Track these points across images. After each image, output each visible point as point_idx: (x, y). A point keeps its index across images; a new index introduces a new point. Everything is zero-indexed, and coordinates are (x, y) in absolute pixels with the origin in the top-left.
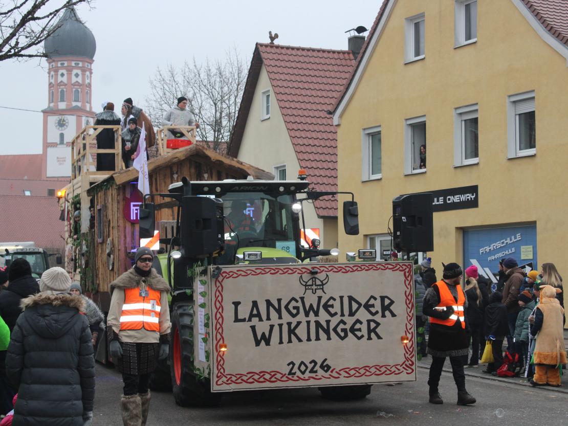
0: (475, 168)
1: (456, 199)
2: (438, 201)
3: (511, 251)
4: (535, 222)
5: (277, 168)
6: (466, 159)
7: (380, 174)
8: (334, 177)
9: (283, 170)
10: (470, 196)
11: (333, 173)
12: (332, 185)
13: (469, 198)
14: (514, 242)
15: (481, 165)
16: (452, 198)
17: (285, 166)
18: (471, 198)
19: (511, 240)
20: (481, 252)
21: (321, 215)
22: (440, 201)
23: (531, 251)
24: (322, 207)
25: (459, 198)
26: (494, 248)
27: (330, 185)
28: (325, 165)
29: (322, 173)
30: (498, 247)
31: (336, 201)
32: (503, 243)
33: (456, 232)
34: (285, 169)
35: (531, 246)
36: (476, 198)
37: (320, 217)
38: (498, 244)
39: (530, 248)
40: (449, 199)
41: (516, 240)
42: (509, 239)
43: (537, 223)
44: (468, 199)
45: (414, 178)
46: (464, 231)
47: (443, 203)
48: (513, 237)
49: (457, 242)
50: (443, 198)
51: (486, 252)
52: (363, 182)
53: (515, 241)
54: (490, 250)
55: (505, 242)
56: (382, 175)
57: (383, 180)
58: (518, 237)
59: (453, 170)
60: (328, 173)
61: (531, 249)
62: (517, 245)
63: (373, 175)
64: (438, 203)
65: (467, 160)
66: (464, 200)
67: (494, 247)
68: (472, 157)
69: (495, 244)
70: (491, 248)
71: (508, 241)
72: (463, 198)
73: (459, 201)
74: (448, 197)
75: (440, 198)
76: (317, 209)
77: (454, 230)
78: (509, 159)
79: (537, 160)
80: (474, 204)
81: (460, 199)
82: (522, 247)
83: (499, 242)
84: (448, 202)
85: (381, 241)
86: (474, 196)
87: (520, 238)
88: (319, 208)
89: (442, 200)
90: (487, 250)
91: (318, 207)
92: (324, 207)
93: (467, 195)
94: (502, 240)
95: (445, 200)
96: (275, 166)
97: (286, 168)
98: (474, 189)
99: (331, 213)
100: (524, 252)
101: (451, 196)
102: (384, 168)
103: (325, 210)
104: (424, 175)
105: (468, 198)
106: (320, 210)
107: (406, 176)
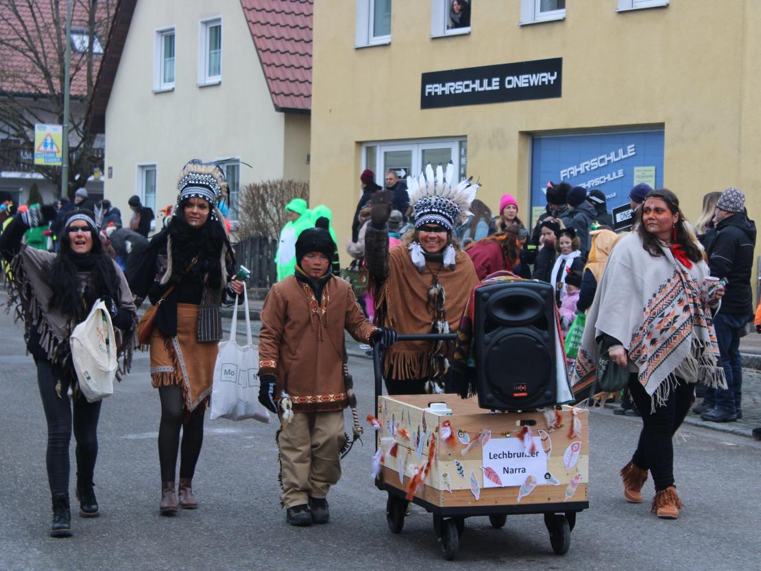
0: (558, 26)
1: (522, 81)
2: (490, 84)
3: (617, 175)
4: (662, 125)
5: (206, 23)
6: (542, 10)
7: (389, 36)
8: (306, 42)
9: (216, 27)
10: (547, 78)
11: (303, 34)
12: (301, 55)
13: (545, 80)
14: (621, 160)
15: (569, 23)
16: (514, 79)
17: (219, 20)
18: (549, 81)
19: (617, 155)
20: (562, 176)
21: (281, 105)
22: (494, 84)
23: (651, 176)
24: (283, 93)
25: (527, 81)
26: (585, 170)
27: (298, 55)
28: (290, 20)
29: (285, 33)
30: (592, 168)
31: (307, 83)
32: (602, 160)
33: (520, 140)
34: (220, 26)
35: (653, 168)
36: (558, 81)
37: (279, 109)
38: (594, 163)
39: (651, 170)
40: (510, 82)
41: (626, 156)
42: (613, 154)
43: (666, 126)
44: (543, 83)
45: (448, 43)
46: (533, 138)
47: (498, 88)
48: (621, 151)
49: (520, 157)
50: (498, 79)
51: (571, 175)
52: (357, 49)
53: (623, 157)
54: (579, 172)
55: (607, 159)
56: (392, 38)
57: (393, 47)
58: (631, 150)
59: (519, 30)
60: (294, 34)
61: (653, 173)
62: (628, 164)
63: (376, 38)
64: (490, 88)
65: (542, 13)
66: (536, 84)
67: (587, 167)
68: (552, 9)
69: (588, 162)
70: (582, 169)
71: (612, 157)
72: (535, 79)
73: (527, 85)
74: (508, 78)
75: (494, 80)
76: (274, 95)
77: (517, 136)
78: (621, 13)
79: (670, 14)
80: (553, 90)
81: (529, 82)
82: (636, 169)
83: (596, 159)
84: (508, 86)
85: (386, 153)
86: (555, 77)
87: (634, 153)
88: (278, 94)
89: (498, 84)
90: (574, 173)
91: (277, 92)
92: (286, 92)
93: (542, 75)
94: (601, 155)
95: (502, 83)
96: (204, 20)
97: (222, 24)
98: (554, 65)
99: (298, 104)
100: (639, 177)
101: (513, 75)
102: (395, 23)
103: (288, 98)
104: (466, 37)
105: (543, 80)
106: (279, 97)
107: (434, 39)
